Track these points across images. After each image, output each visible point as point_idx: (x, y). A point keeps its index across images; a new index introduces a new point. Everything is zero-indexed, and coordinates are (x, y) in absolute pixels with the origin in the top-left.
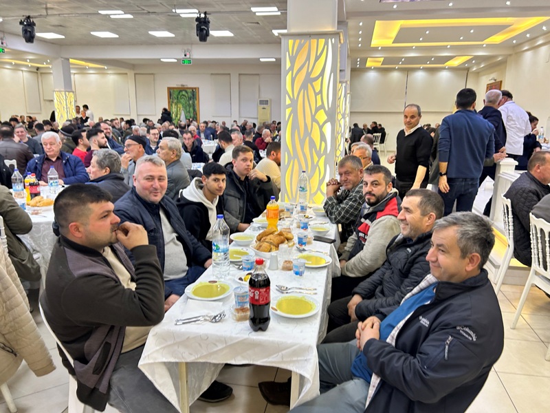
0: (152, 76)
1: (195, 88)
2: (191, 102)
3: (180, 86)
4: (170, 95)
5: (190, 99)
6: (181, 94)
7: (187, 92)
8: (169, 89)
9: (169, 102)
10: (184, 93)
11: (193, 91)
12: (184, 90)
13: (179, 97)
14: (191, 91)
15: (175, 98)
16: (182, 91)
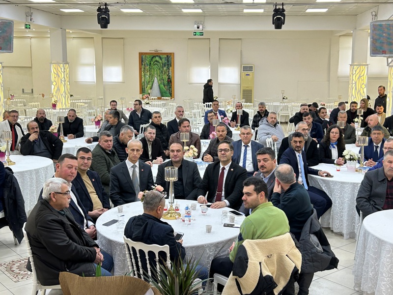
0: (122, 40)
1: (171, 53)
2: (165, 68)
3: (154, 52)
4: (141, 61)
5: (164, 65)
6: (154, 59)
7: (161, 59)
8: (141, 54)
9: (140, 69)
10: (157, 58)
11: (167, 56)
12: (158, 56)
13: (152, 63)
14: (166, 56)
15: (147, 64)
16: (155, 57)
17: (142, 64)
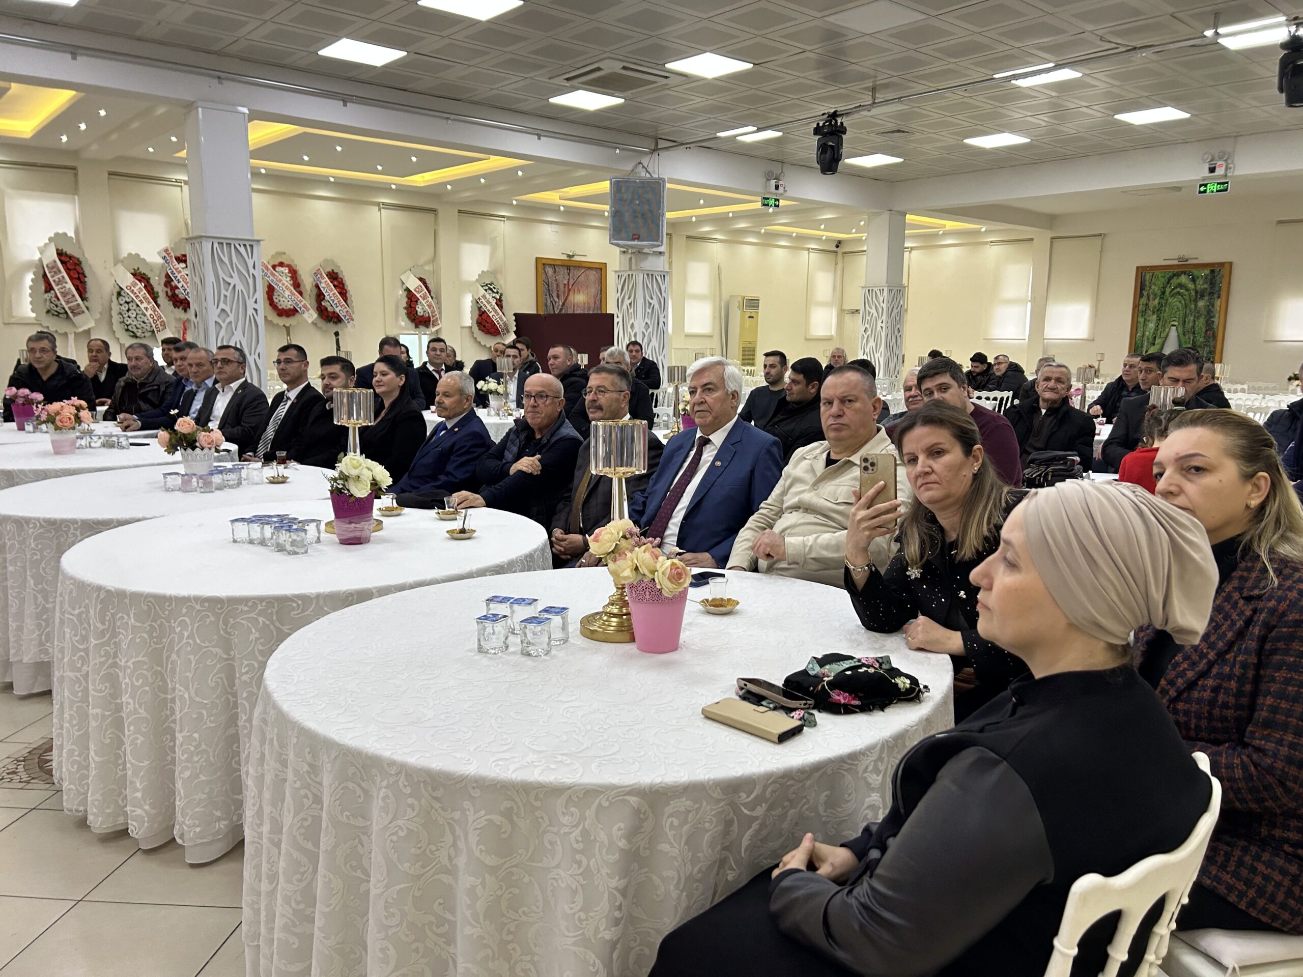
0: (1098, 241)
1: (1222, 265)
2: (1201, 304)
3: (1176, 262)
4: (1141, 287)
5: (1200, 295)
6: (1175, 281)
7: (1194, 280)
8: (1141, 271)
9: (1135, 306)
10: (1183, 279)
11: (1212, 271)
12: (1185, 273)
13: (1168, 290)
14: (1207, 272)
15: (1155, 295)
16: (1177, 275)
17: (1141, 296)
